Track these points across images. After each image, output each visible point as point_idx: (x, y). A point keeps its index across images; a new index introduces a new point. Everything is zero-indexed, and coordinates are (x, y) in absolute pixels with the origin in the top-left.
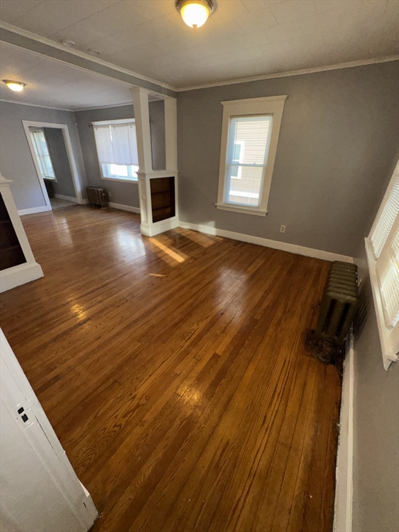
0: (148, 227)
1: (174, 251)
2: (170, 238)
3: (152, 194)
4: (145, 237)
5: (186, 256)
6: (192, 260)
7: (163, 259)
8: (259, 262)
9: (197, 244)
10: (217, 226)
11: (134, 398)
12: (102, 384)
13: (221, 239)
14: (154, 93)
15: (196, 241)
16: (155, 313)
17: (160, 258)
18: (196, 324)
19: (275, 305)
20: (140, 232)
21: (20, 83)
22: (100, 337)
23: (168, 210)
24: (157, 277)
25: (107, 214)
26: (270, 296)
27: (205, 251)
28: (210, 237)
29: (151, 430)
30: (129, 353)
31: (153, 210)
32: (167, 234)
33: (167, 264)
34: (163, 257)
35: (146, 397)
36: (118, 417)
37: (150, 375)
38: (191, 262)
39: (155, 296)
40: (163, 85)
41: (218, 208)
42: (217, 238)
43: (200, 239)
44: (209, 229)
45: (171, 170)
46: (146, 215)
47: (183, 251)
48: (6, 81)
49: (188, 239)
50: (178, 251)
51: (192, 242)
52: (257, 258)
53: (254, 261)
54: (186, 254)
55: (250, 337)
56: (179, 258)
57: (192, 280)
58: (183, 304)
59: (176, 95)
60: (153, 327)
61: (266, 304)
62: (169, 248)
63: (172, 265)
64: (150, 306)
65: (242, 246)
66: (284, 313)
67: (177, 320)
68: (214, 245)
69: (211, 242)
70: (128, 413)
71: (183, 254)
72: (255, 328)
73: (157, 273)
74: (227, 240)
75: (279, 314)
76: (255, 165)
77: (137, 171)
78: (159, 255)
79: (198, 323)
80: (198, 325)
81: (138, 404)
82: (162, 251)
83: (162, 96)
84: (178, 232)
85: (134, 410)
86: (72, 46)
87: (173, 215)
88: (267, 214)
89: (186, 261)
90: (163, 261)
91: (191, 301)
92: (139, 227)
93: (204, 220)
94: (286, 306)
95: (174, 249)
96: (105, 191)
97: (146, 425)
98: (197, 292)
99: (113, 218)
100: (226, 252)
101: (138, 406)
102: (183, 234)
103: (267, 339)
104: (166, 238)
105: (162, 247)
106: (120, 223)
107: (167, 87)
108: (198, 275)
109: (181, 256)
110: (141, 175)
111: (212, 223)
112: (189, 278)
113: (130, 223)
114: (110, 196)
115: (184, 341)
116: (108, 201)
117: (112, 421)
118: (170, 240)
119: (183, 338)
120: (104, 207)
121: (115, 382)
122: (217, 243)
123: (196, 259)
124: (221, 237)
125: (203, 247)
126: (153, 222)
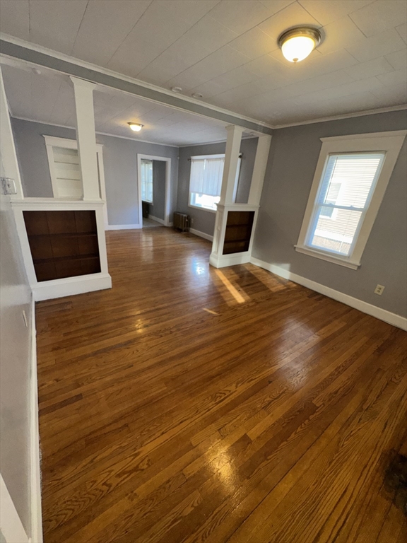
1: (237, 289)
2: (237, 273)
3: (227, 226)
5: (248, 297)
6: (254, 303)
7: (222, 295)
8: (337, 325)
9: (264, 285)
10: (292, 270)
11: (136, 455)
12: (114, 422)
13: (295, 285)
14: (249, 131)
15: (264, 282)
16: (195, 355)
17: (219, 293)
18: (234, 385)
20: (208, 261)
21: (139, 125)
23: (242, 244)
24: (210, 314)
25: (185, 239)
27: (271, 296)
28: (281, 281)
29: (138, 511)
30: (151, 395)
31: (225, 242)
32: (235, 268)
33: (225, 302)
34: (223, 292)
35: (149, 460)
36: (113, 473)
37: (163, 433)
38: (251, 304)
39: (201, 335)
40: (260, 123)
41: (297, 250)
42: (291, 283)
43: (269, 281)
44: (282, 272)
45: (253, 205)
46: (218, 245)
47: (246, 291)
49: (256, 278)
50: (241, 289)
51: (260, 282)
52: (336, 318)
53: (330, 322)
54: (249, 295)
55: (299, 429)
56: (239, 297)
57: (246, 327)
62: (232, 284)
63: (230, 303)
64: (192, 345)
65: (320, 299)
68: (283, 291)
69: (281, 287)
70: (124, 473)
71: (245, 294)
72: (311, 417)
73: (211, 310)
74: (302, 288)
76: (351, 208)
78: (220, 290)
79: (237, 384)
82: (224, 285)
83: (257, 133)
84: (247, 268)
85: (131, 472)
86: (180, 92)
88: (359, 267)
89: (247, 302)
90: (222, 297)
93: (279, 260)
95: (238, 286)
96: (189, 218)
98: (247, 344)
100: (297, 302)
101: (136, 469)
102: (251, 272)
104: (233, 273)
105: (226, 282)
107: (263, 125)
109: (243, 296)
110: (220, 206)
111: (288, 266)
112: (243, 324)
114: (192, 222)
115: (213, 402)
116: (190, 226)
117: (105, 475)
118: (236, 275)
119: (214, 398)
120: (185, 231)
121: (126, 425)
122: (288, 289)
123: (258, 303)
124: (294, 283)
125: (271, 291)
126: (223, 254)
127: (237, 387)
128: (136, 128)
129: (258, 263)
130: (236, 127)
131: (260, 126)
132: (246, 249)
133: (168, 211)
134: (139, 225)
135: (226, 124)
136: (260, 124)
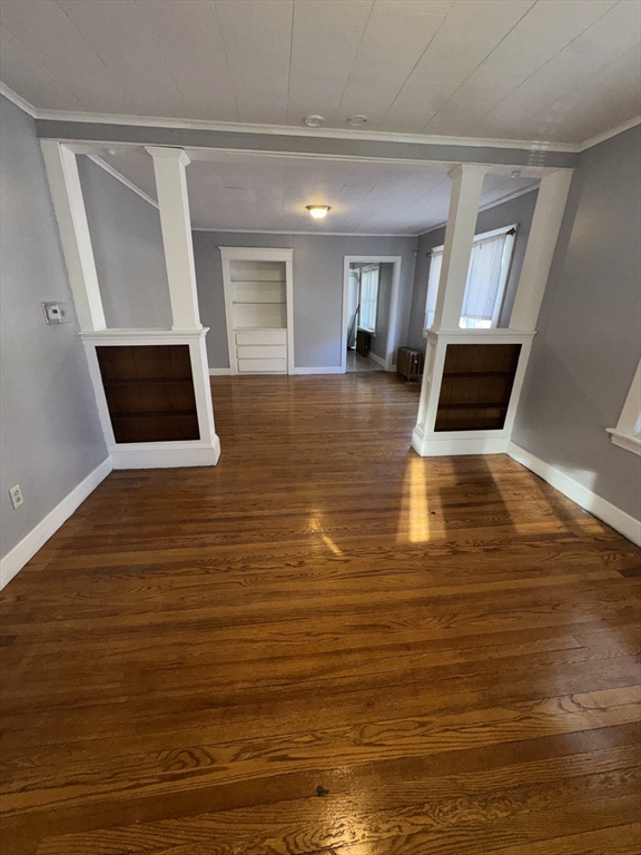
1: (430, 508)
2: (459, 474)
5: (442, 534)
6: (444, 552)
9: (505, 513)
10: (599, 489)
13: (598, 529)
15: (509, 506)
18: (234, 749)
21: (324, 207)
23: (492, 413)
27: (507, 544)
28: (559, 508)
31: (440, 407)
34: (395, 509)
38: (435, 553)
41: (614, 441)
43: (527, 504)
44: (576, 488)
45: (521, 332)
46: (425, 412)
47: (450, 518)
48: (309, 207)
49: (495, 492)
50: (439, 511)
51: (502, 502)
54: (448, 528)
56: (421, 530)
57: (375, 607)
62: (429, 495)
69: (553, 526)
71: (441, 524)
73: (338, 543)
79: (245, 750)
82: (407, 495)
84: (492, 465)
86: (321, 124)
87: (500, 425)
89: (430, 545)
91: (309, 666)
93: (571, 460)
95: (437, 502)
98: (350, 651)
102: (495, 475)
104: (449, 471)
105: (419, 488)
109: (432, 528)
110: (433, 335)
111: (589, 476)
115: (160, 771)
118: (451, 478)
120: (412, 380)
122: (571, 535)
123: (455, 553)
124: (601, 523)
125: (514, 530)
126: (436, 430)
127: (236, 758)
128: (318, 214)
129: (523, 458)
130: (465, 166)
131: (538, 152)
132: (498, 424)
133: (391, 346)
134: (341, 367)
135: (443, 165)
136: (534, 147)
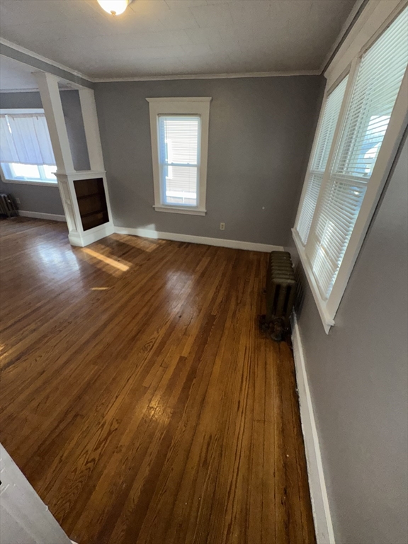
0: (78, 236)
1: (115, 260)
2: (108, 246)
3: (78, 199)
4: (75, 248)
5: (130, 264)
6: (138, 267)
7: (104, 270)
8: (205, 261)
9: (139, 249)
10: (158, 229)
11: (103, 426)
12: (60, 422)
13: (164, 242)
14: (65, 81)
15: (138, 247)
16: (107, 329)
17: (99, 270)
18: (156, 332)
19: (227, 298)
20: (68, 242)
22: (44, 371)
23: (100, 216)
24: (101, 291)
26: (222, 292)
27: (149, 257)
28: (152, 241)
29: (130, 452)
30: (86, 379)
31: (82, 217)
32: (102, 243)
33: (111, 275)
34: (103, 267)
35: (117, 420)
36: (89, 452)
37: (117, 397)
38: (136, 269)
39: (106, 310)
40: (75, 73)
41: (156, 210)
42: (160, 241)
43: (141, 244)
44: (149, 233)
45: (97, 170)
46: (74, 222)
47: (126, 259)
49: (128, 245)
50: (119, 259)
51: (134, 247)
52: (203, 257)
53: (200, 260)
54: (129, 261)
55: (211, 334)
56: (123, 267)
57: (142, 287)
58: (137, 314)
59: (92, 86)
60: (109, 345)
61: (219, 300)
62: (108, 257)
63: (117, 274)
64: (100, 323)
65: (187, 247)
66: (237, 304)
67: (134, 333)
68: (156, 249)
69: (153, 246)
70: (100, 443)
71: (126, 262)
72: (214, 323)
73: (101, 287)
74: (171, 242)
75: (233, 306)
76: (188, 165)
77: (55, 172)
78: (99, 266)
79: (158, 330)
80: (158, 332)
81: (110, 430)
82: (100, 261)
83: (76, 86)
84: (115, 238)
85: (106, 439)
87: (107, 221)
88: (206, 213)
89: (131, 268)
90: (104, 272)
91: (145, 310)
92: (68, 237)
93: (143, 223)
94: (237, 298)
95: (115, 257)
97: (124, 450)
98: (150, 300)
99: (29, 230)
100: (172, 254)
101: (110, 433)
102: (122, 241)
103: (226, 332)
104: (103, 247)
105: (101, 257)
106: (38, 234)
107: (81, 76)
108: (148, 281)
109: (125, 264)
110: (61, 176)
111: (153, 226)
113: (53, 233)
114: (19, 202)
115: (146, 352)
116: (17, 209)
117: (83, 459)
118: (107, 248)
119: (145, 349)
120: (12, 216)
121: (76, 416)
122: (160, 246)
124: (164, 240)
125: (147, 252)
126: (84, 230)
129: (124, 231)
130: (47, 74)
131: (78, 77)
135: (32, 69)
